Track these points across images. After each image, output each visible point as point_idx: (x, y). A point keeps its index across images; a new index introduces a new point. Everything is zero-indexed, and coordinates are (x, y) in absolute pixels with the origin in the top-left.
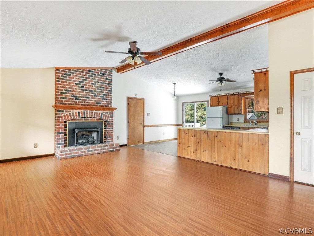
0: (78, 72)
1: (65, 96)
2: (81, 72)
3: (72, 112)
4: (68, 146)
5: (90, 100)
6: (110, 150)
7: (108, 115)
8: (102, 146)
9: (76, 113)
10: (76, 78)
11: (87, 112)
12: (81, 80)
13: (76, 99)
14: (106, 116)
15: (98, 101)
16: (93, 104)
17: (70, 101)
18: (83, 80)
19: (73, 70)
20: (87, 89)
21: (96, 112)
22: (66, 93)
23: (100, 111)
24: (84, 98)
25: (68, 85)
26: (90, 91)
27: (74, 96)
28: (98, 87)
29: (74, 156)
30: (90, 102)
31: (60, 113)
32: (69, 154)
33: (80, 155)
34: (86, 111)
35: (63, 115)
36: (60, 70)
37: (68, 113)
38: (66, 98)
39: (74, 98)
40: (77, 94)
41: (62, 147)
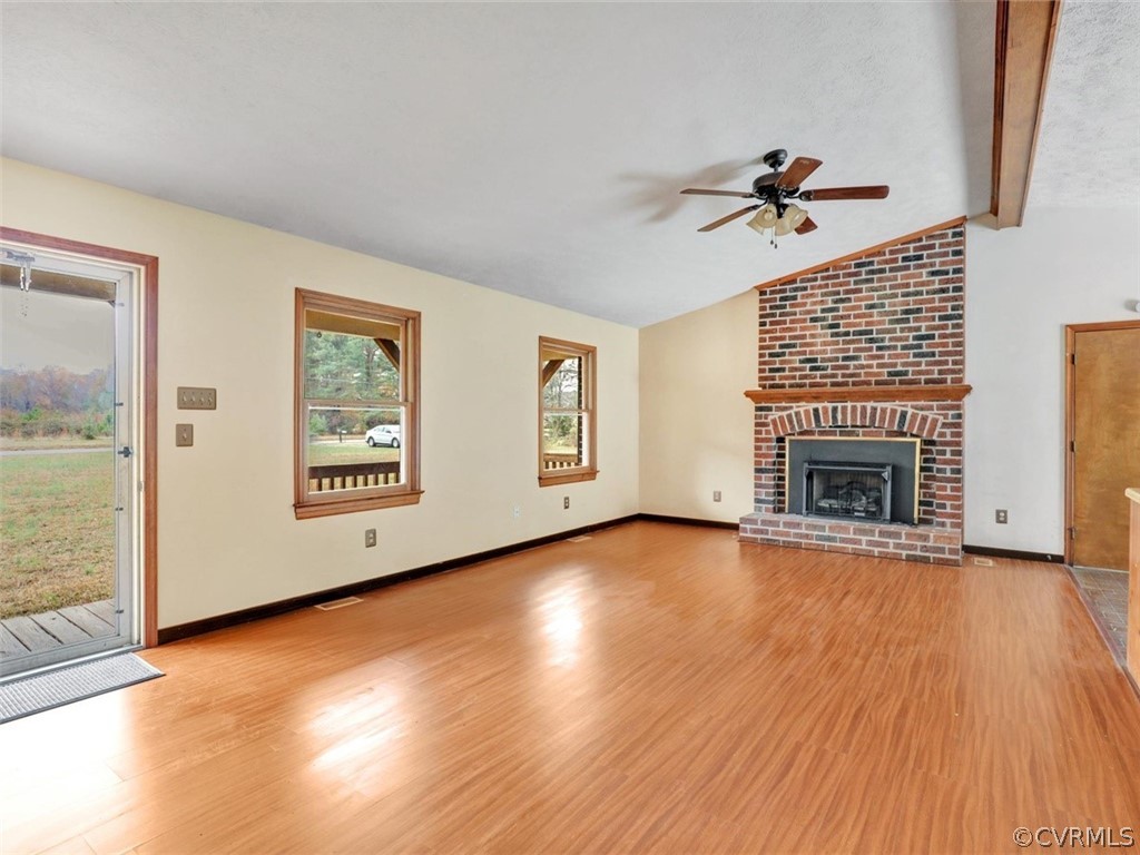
0: (818, 283)
1: (782, 362)
2: (828, 278)
3: (796, 410)
4: (789, 513)
5: (862, 367)
6: (907, 556)
7: (930, 415)
8: (872, 532)
9: (807, 412)
10: (814, 301)
11: (844, 408)
12: (830, 305)
13: (812, 369)
14: (924, 419)
15: (895, 365)
16: (873, 379)
17: (794, 377)
18: (836, 302)
19: (802, 281)
20: (851, 330)
21: (879, 405)
22: (783, 354)
23: (897, 402)
24: (840, 363)
25: (790, 329)
26: (861, 333)
27: (809, 361)
28: (895, 313)
29: (775, 541)
30: (862, 371)
31: (763, 413)
32: (761, 532)
33: (792, 543)
34: (839, 405)
35: (770, 418)
36: (768, 290)
37: (784, 414)
38: (783, 370)
39: (808, 365)
40: (817, 353)
41: (767, 510)
